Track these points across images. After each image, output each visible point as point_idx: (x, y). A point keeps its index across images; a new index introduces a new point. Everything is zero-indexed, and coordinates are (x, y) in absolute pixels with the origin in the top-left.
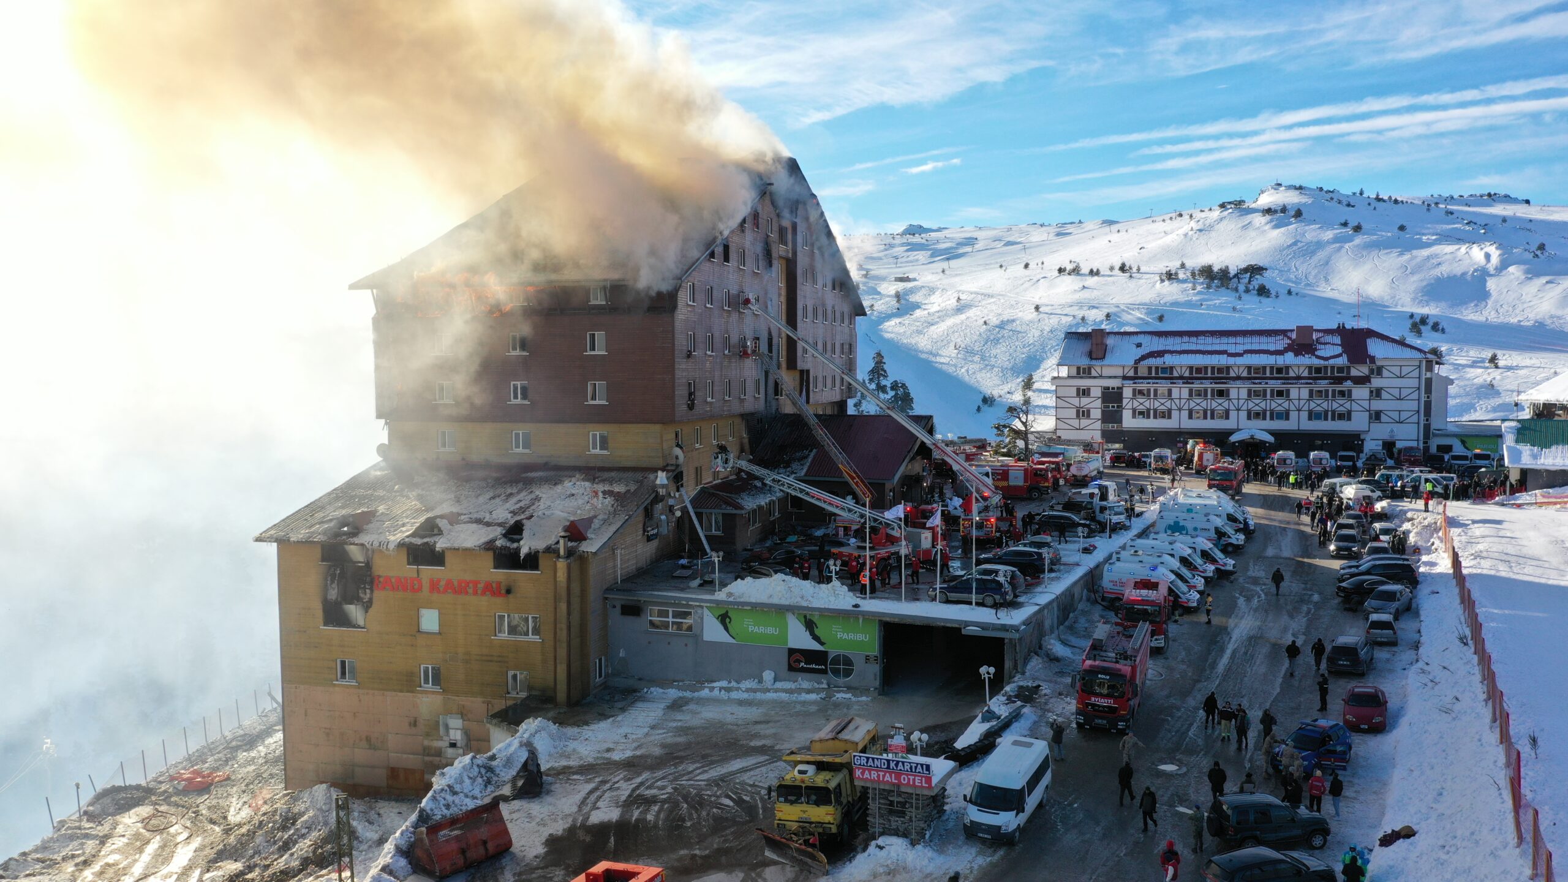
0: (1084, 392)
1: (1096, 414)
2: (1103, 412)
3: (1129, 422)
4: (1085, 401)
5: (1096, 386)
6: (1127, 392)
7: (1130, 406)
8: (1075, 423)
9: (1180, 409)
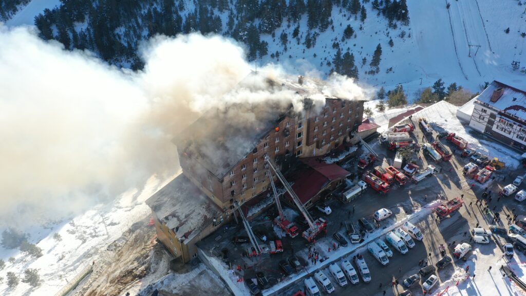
0: (485, 111)
1: (486, 120)
2: (489, 120)
3: (494, 128)
4: (484, 114)
5: (489, 111)
6: (498, 119)
7: (497, 124)
8: (478, 120)
9: (514, 133)
